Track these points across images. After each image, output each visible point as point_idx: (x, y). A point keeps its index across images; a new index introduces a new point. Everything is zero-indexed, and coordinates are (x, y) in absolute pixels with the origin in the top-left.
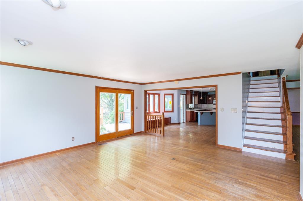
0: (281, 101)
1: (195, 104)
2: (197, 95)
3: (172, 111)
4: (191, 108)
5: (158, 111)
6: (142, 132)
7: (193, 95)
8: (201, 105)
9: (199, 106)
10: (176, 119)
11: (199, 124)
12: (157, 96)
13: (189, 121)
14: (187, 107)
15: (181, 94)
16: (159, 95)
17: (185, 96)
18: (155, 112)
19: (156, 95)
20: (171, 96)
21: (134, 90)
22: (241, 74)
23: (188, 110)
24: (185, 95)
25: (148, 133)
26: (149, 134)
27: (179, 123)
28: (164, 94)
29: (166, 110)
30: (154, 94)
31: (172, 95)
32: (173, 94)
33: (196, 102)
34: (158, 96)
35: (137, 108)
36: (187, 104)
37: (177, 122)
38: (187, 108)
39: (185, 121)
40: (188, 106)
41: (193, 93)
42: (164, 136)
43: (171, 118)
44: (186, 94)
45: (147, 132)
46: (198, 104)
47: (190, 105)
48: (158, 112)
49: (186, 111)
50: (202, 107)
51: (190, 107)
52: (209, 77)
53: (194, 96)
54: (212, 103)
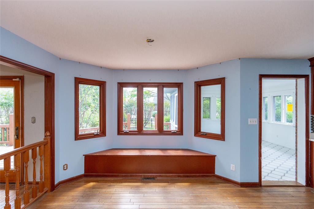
24: (304, 79)
48: (174, 134)
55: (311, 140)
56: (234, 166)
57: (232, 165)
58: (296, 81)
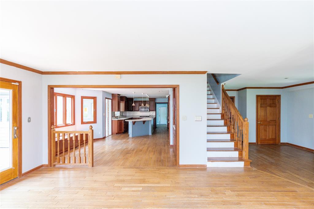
0: (221, 108)
1: (121, 111)
2: (123, 101)
3: (95, 122)
4: (117, 117)
5: (71, 123)
6: (42, 166)
8: (127, 112)
10: (100, 133)
11: (131, 136)
12: (69, 100)
13: (117, 134)
14: (113, 116)
15: (106, 98)
16: (73, 97)
17: (110, 101)
18: (67, 125)
19: (67, 98)
21: (20, 82)
22: (206, 74)
23: (114, 119)
24: (111, 100)
25: (57, 166)
26: (60, 168)
27: (104, 138)
28: (82, 97)
29: (84, 121)
30: (65, 96)
31: (94, 98)
32: (96, 97)
33: (123, 110)
34: (70, 98)
35: (29, 121)
36: (114, 111)
37: (102, 137)
39: (110, 133)
40: (114, 114)
42: (93, 166)
44: (111, 98)
45: (55, 165)
46: (125, 111)
47: (116, 112)
48: (72, 125)
49: (112, 120)
50: (127, 115)
51: (116, 115)
52: (169, 74)
54: (138, 110)
58: (108, 100)
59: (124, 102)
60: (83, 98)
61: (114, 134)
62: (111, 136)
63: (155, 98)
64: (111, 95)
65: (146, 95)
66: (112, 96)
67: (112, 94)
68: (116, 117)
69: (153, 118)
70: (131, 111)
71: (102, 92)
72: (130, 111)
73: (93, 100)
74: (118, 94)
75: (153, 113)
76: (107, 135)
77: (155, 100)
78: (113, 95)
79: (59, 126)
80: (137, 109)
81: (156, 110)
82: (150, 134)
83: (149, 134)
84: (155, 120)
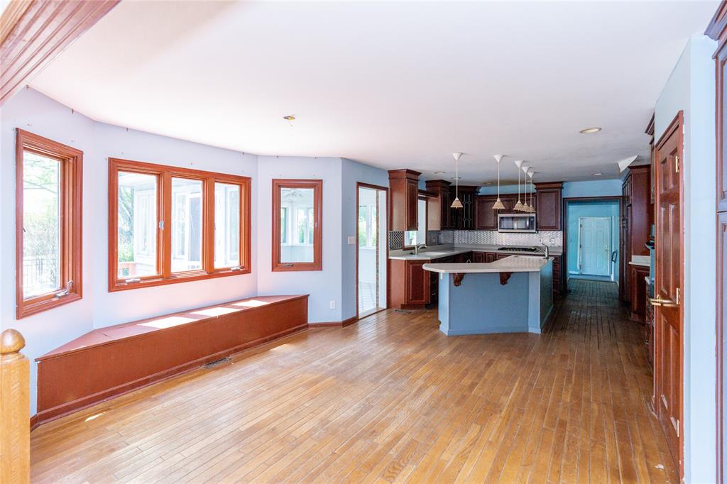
1: (429, 229)
2: (437, 196)
3: (317, 265)
4: (413, 248)
5: (237, 267)
7: (421, 192)
8: (451, 232)
9: (445, 237)
10: (332, 304)
11: (444, 328)
13: (403, 307)
14: (395, 242)
15: (360, 184)
16: (244, 182)
17: (383, 194)
18: (215, 274)
20: (310, 192)
23: (400, 257)
24: (385, 192)
27: (350, 323)
28: (274, 181)
29: (282, 261)
30: (209, 178)
31: (317, 185)
32: (322, 180)
33: (435, 224)
34: (236, 187)
36: (395, 229)
37: (338, 318)
38: (392, 248)
39: (383, 305)
40: (399, 240)
41: (422, 187)
43: (306, 297)
44: (387, 185)
46: (442, 229)
47: (406, 233)
48: (236, 273)
49: (389, 262)
50: (456, 241)
51: (407, 244)
53: (426, 199)
54: (495, 228)
55: (390, 258)
56: (334, 302)
57: (331, 302)
58: (377, 194)
59: (439, 197)
60: (278, 185)
61: (395, 306)
62: (385, 312)
63: (562, 183)
64: (387, 175)
65: (518, 163)
66: (390, 179)
67: (390, 172)
68: (405, 249)
69: (551, 259)
70: (467, 228)
71: (341, 161)
72: (465, 229)
73: (312, 190)
74: (409, 171)
75: (552, 239)
76: (363, 311)
77: (562, 188)
78: (393, 175)
79: (179, 277)
80: (491, 223)
81: (564, 229)
82: (535, 328)
83: (531, 330)
84: (560, 263)
